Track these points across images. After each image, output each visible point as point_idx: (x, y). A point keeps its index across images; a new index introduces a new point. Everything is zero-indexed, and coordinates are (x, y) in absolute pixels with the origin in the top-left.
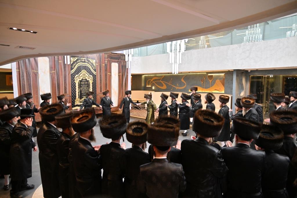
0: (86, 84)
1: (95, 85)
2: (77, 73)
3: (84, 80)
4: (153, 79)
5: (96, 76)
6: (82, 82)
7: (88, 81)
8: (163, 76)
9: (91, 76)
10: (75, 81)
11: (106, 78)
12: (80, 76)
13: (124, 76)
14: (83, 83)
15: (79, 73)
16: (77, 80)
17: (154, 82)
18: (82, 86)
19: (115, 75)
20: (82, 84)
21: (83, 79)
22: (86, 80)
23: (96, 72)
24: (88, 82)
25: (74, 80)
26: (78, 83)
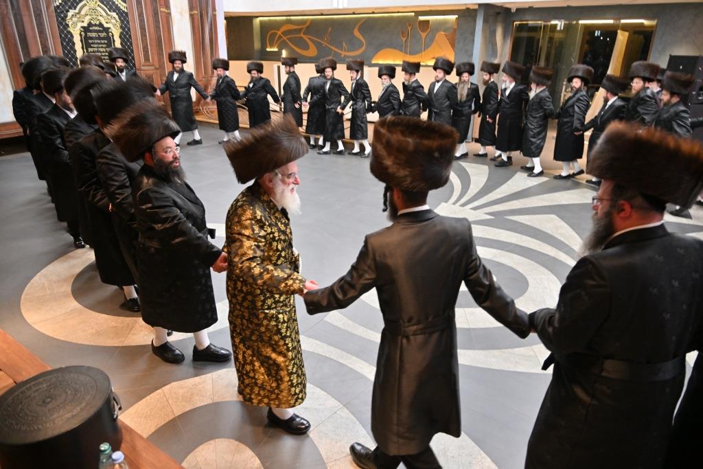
0: (103, 39)
1: (128, 40)
2: (72, 4)
3: (96, 25)
4: (284, 29)
5: (127, 14)
6: (91, 31)
7: (107, 30)
8: (308, 20)
9: (114, 14)
10: (71, 29)
11: (157, 21)
12: (83, 12)
13: (205, 17)
14: (94, 35)
15: (78, 4)
16: (75, 24)
17: (285, 38)
18: (93, 43)
19: (181, 14)
20: (91, 38)
21: (92, 22)
22: (101, 25)
23: (125, 2)
24: (108, 33)
25: (68, 25)
26: (81, 35)
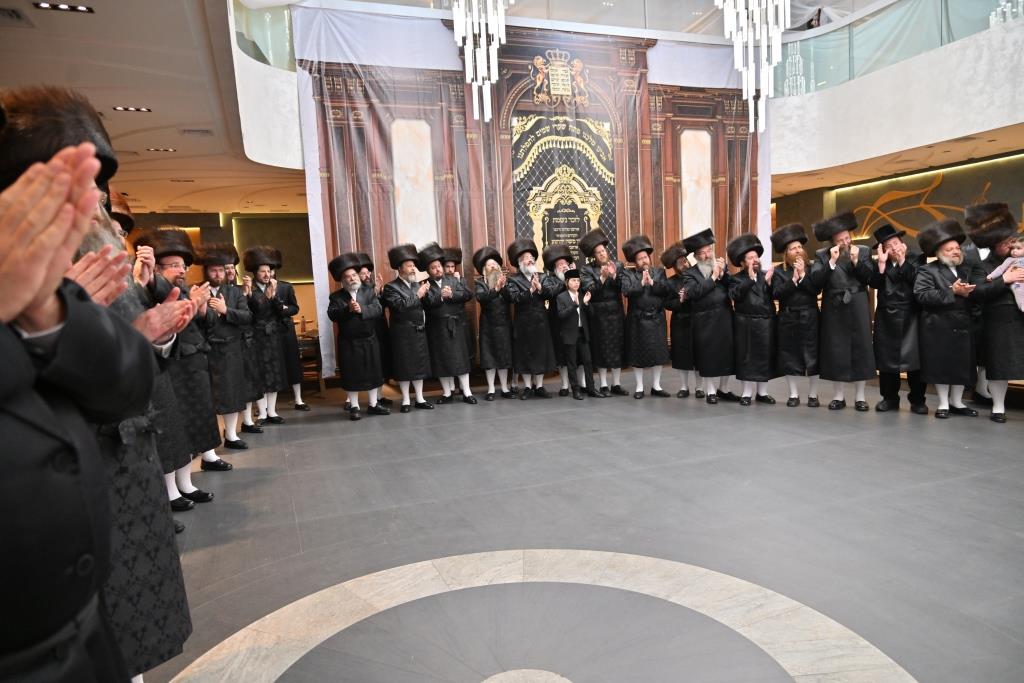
0: (575, 225)
1: (611, 226)
2: (538, 179)
3: (566, 207)
4: (881, 202)
5: (613, 188)
6: (558, 216)
7: (581, 213)
8: (934, 178)
9: (595, 190)
10: (531, 214)
11: (657, 197)
12: (551, 190)
13: (737, 186)
14: (561, 220)
15: (545, 179)
16: (538, 206)
17: (885, 215)
18: (559, 232)
19: (698, 183)
20: (558, 225)
21: (562, 202)
22: (574, 206)
23: (613, 172)
24: (582, 217)
25: (528, 208)
26: (543, 221)
